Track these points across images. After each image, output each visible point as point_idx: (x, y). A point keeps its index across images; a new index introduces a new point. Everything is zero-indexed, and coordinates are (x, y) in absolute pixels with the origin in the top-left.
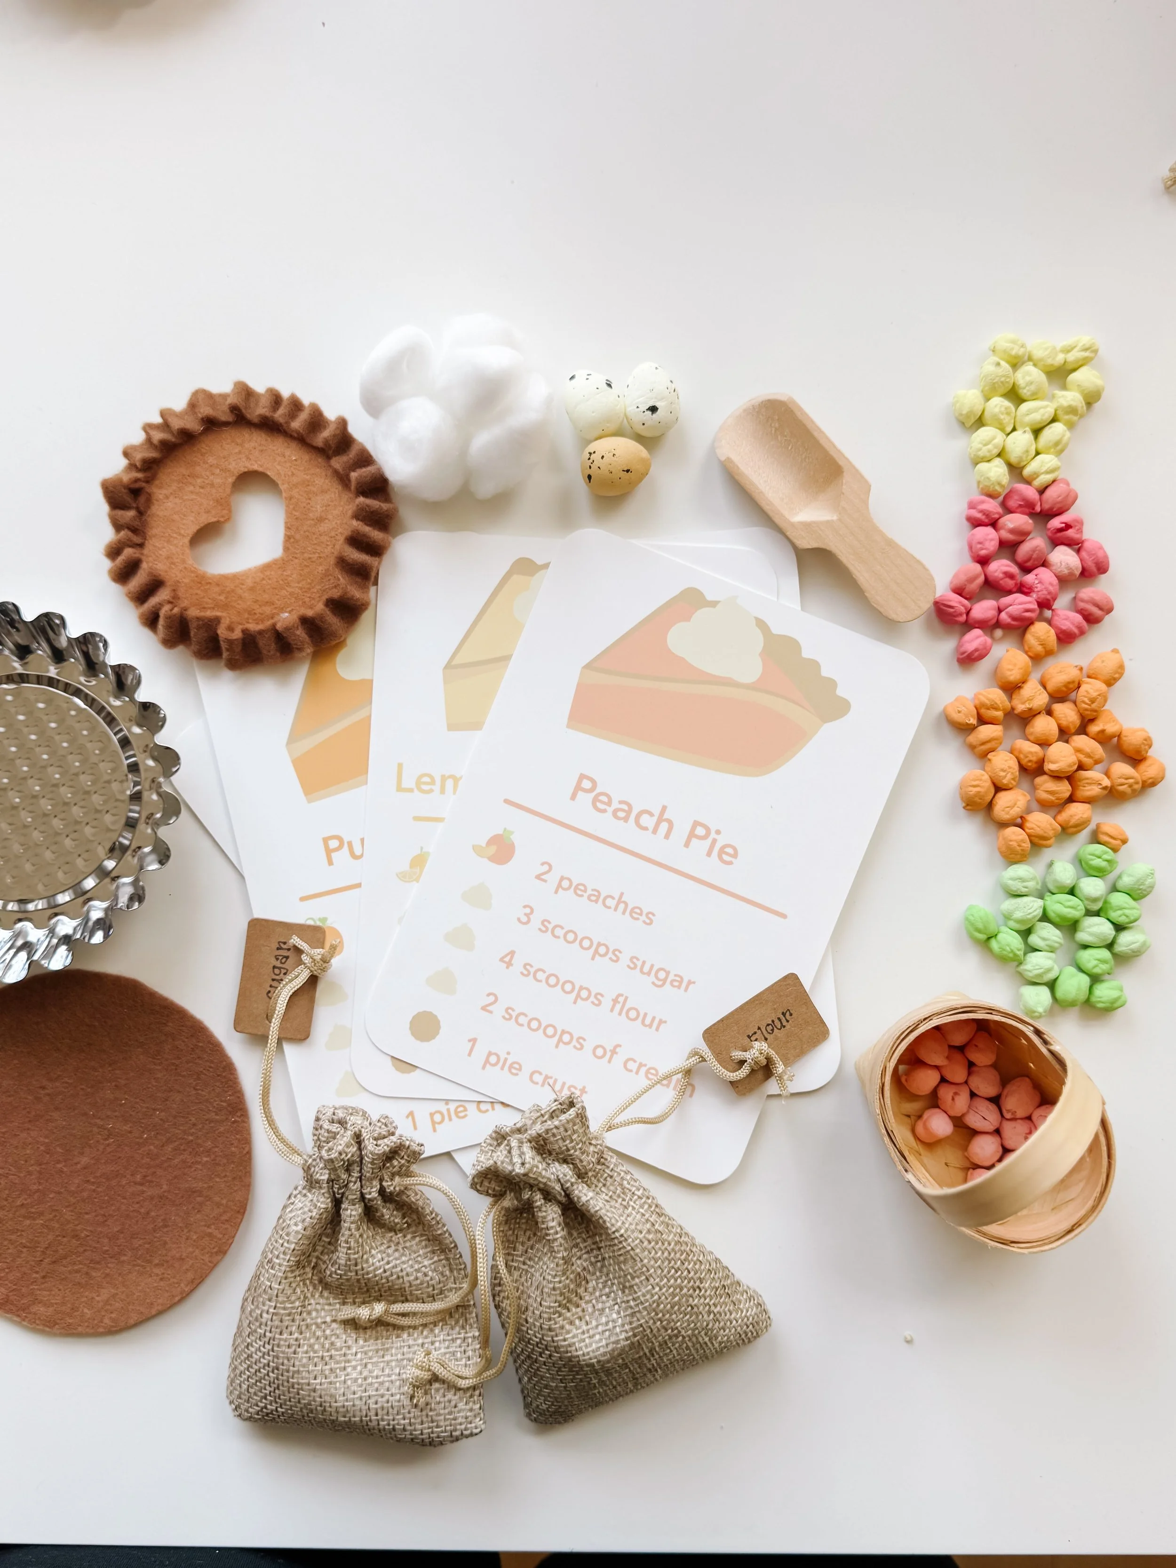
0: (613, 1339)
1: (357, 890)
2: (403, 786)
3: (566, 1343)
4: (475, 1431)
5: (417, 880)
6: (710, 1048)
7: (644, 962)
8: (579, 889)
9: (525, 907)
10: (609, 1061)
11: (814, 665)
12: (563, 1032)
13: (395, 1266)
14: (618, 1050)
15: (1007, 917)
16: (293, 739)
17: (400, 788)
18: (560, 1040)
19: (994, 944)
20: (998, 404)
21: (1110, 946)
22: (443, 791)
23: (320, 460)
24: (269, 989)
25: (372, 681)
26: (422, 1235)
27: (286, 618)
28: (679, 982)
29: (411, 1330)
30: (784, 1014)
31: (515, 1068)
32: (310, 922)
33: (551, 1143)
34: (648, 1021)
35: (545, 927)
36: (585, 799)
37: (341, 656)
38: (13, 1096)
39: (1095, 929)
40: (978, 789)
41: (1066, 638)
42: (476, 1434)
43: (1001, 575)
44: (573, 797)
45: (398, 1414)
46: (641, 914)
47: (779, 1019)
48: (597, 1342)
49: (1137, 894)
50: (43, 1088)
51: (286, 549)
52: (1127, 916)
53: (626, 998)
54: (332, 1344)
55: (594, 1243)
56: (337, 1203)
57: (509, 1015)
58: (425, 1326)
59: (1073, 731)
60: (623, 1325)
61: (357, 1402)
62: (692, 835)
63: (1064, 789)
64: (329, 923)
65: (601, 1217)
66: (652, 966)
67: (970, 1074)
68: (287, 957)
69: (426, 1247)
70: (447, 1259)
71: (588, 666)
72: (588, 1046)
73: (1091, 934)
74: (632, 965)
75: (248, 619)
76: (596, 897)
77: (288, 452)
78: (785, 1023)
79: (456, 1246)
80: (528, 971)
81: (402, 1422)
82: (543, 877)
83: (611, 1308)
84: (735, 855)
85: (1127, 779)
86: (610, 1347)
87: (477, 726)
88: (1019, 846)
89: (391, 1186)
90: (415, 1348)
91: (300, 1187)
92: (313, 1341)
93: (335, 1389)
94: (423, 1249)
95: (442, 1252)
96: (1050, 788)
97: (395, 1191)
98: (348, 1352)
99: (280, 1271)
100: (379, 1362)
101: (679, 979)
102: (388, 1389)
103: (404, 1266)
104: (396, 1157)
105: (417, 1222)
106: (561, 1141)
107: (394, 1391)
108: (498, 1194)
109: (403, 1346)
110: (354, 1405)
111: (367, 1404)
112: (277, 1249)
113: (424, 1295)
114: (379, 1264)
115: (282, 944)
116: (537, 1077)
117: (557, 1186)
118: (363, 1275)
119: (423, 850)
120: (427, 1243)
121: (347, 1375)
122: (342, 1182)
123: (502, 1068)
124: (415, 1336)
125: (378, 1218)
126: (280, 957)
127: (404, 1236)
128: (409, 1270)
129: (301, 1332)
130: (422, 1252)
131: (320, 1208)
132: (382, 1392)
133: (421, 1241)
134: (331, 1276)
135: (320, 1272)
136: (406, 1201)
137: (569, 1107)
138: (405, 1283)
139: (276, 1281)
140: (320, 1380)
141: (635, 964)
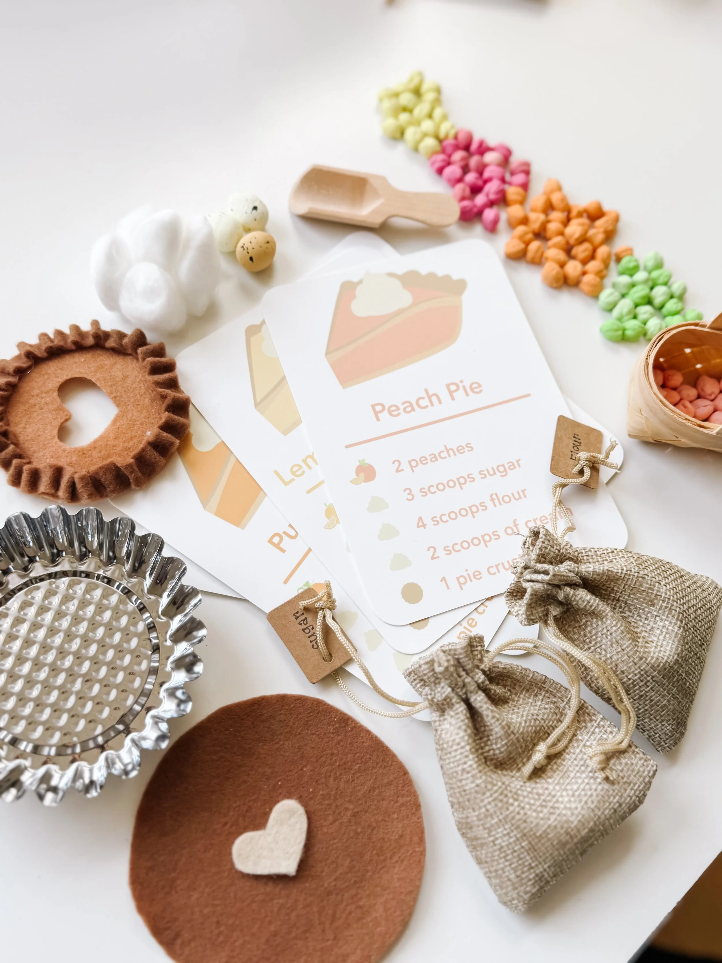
0: (673, 634)
1: (311, 553)
2: (287, 480)
3: (655, 659)
4: (655, 768)
5: (338, 522)
6: (560, 476)
7: (487, 470)
8: (423, 461)
9: (405, 491)
11: (432, 275)
12: (483, 537)
13: (527, 716)
14: (517, 522)
15: (620, 319)
16: (205, 503)
17: (286, 484)
18: (485, 542)
19: (628, 334)
20: (404, 117)
21: (672, 295)
22: (310, 468)
23: (98, 352)
24: (312, 644)
25: (223, 442)
26: (522, 692)
27: (150, 434)
28: (513, 466)
29: (567, 751)
30: (575, 437)
31: (477, 575)
32: (301, 591)
33: (548, 554)
34: (517, 496)
35: (424, 492)
36: (385, 415)
37: (194, 441)
38: (211, 848)
39: (659, 294)
41: (525, 186)
42: (656, 771)
44: (378, 419)
45: (609, 798)
46: (463, 448)
47: (575, 441)
48: (667, 646)
49: (659, 265)
50: (225, 824)
51: (118, 406)
52: (666, 278)
53: (496, 494)
54: (538, 794)
55: (613, 601)
56: (467, 702)
57: (448, 551)
58: (571, 741)
59: (566, 221)
60: (671, 623)
61: (583, 812)
62: (451, 393)
64: (311, 584)
65: (608, 570)
66: (493, 468)
67: (679, 393)
68: (306, 619)
69: (530, 695)
70: (547, 691)
71: (327, 353)
72: (501, 533)
73: (660, 297)
74: (483, 476)
75: (127, 454)
76: (435, 458)
77: (77, 360)
78: (579, 441)
79: (546, 677)
80: (436, 521)
81: (615, 800)
82: (399, 469)
83: (655, 623)
84: (480, 386)
85: (608, 223)
86: (676, 639)
87: (297, 422)
89: (485, 666)
90: (580, 757)
91: (437, 719)
92: (527, 800)
93: (565, 815)
94: (529, 698)
95: (541, 689)
96: (581, 251)
97: (490, 669)
98: (549, 791)
99: (474, 769)
100: (571, 781)
101: (511, 464)
102: (591, 789)
103: (532, 712)
104: (473, 649)
105: (513, 685)
106: (552, 549)
107: (594, 787)
108: (545, 613)
109: (572, 762)
110: (583, 816)
111: (589, 808)
112: (460, 759)
113: (555, 722)
114: (519, 720)
115: (297, 615)
116: (492, 570)
117: (572, 574)
118: (518, 732)
119: (327, 505)
120: (528, 693)
121: (562, 803)
122: (460, 684)
123: (471, 581)
124: (572, 751)
125: (493, 696)
126: (302, 622)
127: (514, 701)
128: (535, 712)
129: (516, 800)
130: (530, 700)
131: (462, 711)
132: (589, 793)
133: (525, 695)
134: (501, 753)
135: (492, 760)
136: (499, 672)
137: (536, 534)
138: (540, 722)
139: (477, 778)
140: (553, 818)
141: (484, 474)
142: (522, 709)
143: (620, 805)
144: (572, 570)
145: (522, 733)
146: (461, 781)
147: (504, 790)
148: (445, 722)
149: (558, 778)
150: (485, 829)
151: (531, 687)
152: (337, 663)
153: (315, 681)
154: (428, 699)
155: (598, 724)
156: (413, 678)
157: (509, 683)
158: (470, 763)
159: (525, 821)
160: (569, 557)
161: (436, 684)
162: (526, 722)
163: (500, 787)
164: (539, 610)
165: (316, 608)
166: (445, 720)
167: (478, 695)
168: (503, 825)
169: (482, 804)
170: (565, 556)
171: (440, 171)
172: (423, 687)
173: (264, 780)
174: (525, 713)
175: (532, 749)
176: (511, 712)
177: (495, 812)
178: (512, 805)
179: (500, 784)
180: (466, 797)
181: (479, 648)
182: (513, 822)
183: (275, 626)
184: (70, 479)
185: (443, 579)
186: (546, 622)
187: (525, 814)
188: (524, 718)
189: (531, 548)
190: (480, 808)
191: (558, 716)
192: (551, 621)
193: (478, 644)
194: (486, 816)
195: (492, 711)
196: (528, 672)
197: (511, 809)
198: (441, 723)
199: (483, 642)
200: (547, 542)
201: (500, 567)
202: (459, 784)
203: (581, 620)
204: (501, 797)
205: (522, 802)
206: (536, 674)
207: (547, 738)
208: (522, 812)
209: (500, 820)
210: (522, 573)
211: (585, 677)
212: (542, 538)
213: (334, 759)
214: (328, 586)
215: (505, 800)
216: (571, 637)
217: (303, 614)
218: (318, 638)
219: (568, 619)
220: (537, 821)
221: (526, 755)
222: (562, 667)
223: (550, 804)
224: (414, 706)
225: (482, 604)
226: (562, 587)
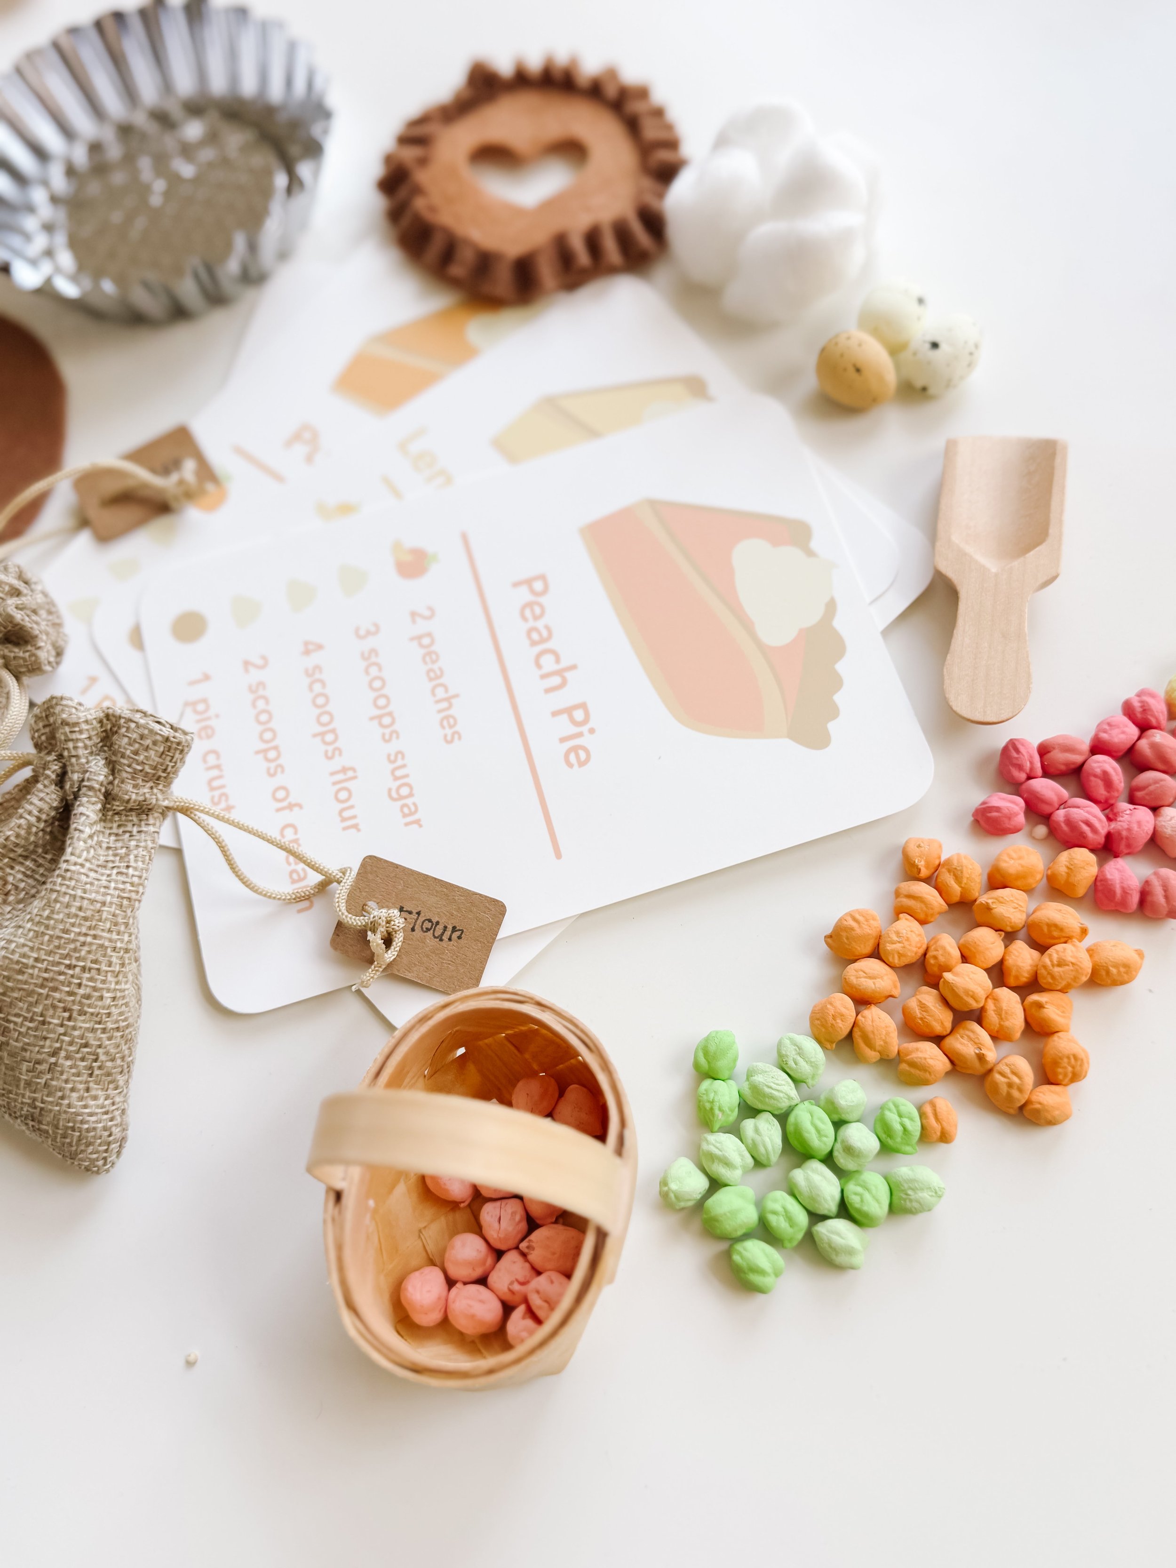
1: (277, 482)
5: (327, 520)
6: (359, 874)
7: (404, 766)
8: (430, 656)
9: (375, 624)
10: (278, 810)
11: (837, 683)
12: (276, 748)
14: (296, 809)
15: (748, 1076)
17: (401, 445)
18: (266, 751)
19: (706, 1084)
21: (816, 1217)
22: (428, 480)
23: (639, 170)
25: (482, 355)
28: (409, 812)
30: (454, 929)
34: (346, 814)
35: (369, 656)
36: (524, 595)
37: (483, 316)
39: (816, 1178)
40: (854, 924)
41: (1103, 896)
43: (1098, 771)
44: (516, 585)
46: (451, 727)
47: (445, 927)
52: (862, 1201)
53: (355, 778)
57: (256, 688)
59: (1012, 982)
62: (568, 711)
63: (941, 1019)
66: (407, 776)
71: (654, 504)
72: (279, 780)
73: (807, 1179)
74: (392, 758)
76: (435, 676)
78: (445, 937)
80: (313, 674)
82: (416, 617)
84: (582, 764)
85: (1014, 1073)
87: (513, 458)
88: (834, 1017)
101: (413, 809)
119: (359, 505)
141: (396, 759)
183: (167, 435)
201: (215, 773)
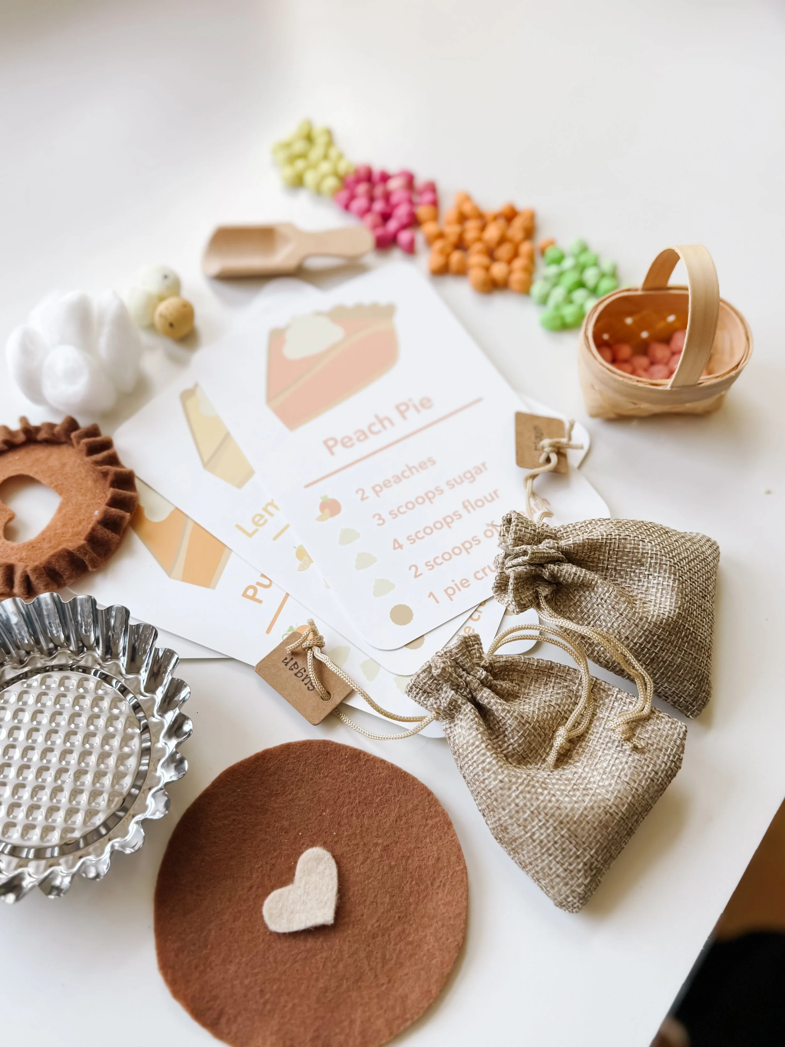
0: (670, 588)
1: (289, 598)
3: (655, 617)
4: (684, 729)
5: (311, 561)
6: (528, 468)
7: (454, 479)
8: (387, 484)
9: (374, 517)
11: (359, 305)
12: (463, 545)
13: (540, 704)
15: (557, 307)
16: (169, 572)
17: (250, 535)
18: (466, 549)
19: (567, 319)
20: (300, 164)
21: (604, 275)
22: (272, 515)
23: (31, 447)
24: (307, 686)
25: (177, 509)
26: (531, 683)
27: (97, 513)
28: (479, 470)
29: (589, 731)
30: (535, 429)
31: (465, 583)
32: (285, 637)
34: (489, 498)
35: (394, 514)
36: (338, 449)
37: (147, 514)
38: (240, 916)
41: (435, 203)
42: (686, 731)
43: (380, 209)
44: (333, 453)
45: (643, 768)
46: (425, 464)
48: (666, 601)
49: (584, 249)
50: (251, 888)
51: (61, 494)
52: (593, 260)
53: (468, 501)
54: (568, 779)
55: (602, 571)
56: (474, 701)
57: (430, 566)
58: (591, 722)
59: (483, 226)
60: (664, 578)
61: (618, 787)
62: (402, 413)
64: (295, 628)
66: (459, 477)
67: (632, 363)
68: (296, 663)
69: (540, 685)
70: (556, 677)
71: (269, 400)
75: (78, 538)
76: (398, 479)
79: (551, 662)
80: (412, 540)
81: (649, 769)
82: (364, 497)
83: (649, 582)
84: (430, 400)
86: (674, 593)
87: (251, 473)
89: (485, 662)
90: (604, 734)
91: (448, 726)
92: (556, 786)
93: (599, 794)
94: (540, 688)
95: (550, 677)
96: (504, 251)
97: (490, 664)
98: (579, 775)
99: (494, 765)
100: (599, 759)
101: (477, 469)
102: (621, 763)
103: (544, 699)
104: (470, 649)
105: (520, 679)
106: (527, 530)
107: (624, 760)
108: (534, 595)
109: (598, 741)
110: (619, 791)
111: (623, 782)
112: (478, 759)
113: (571, 706)
114: (532, 709)
115: (286, 661)
116: (479, 575)
117: (553, 551)
118: (532, 720)
119: (297, 547)
120: (538, 683)
121: (594, 783)
122: (463, 684)
123: (460, 590)
124: (595, 731)
125: (501, 692)
126: (293, 667)
127: (524, 694)
128: (548, 698)
129: (546, 789)
130: (542, 690)
131: (470, 711)
132: (620, 767)
133: (535, 686)
134: (520, 745)
135: (513, 755)
136: (502, 666)
137: (509, 521)
138: (554, 708)
139: (499, 774)
140: (587, 799)
141: (451, 485)
142: (533, 699)
143: (656, 773)
144: (551, 546)
145: (537, 721)
146: (483, 782)
147: (530, 781)
148: (456, 728)
149: (585, 761)
150: (519, 826)
151: (539, 676)
152: (336, 699)
153: (316, 723)
154: (434, 708)
155: (616, 698)
156: (415, 693)
157: (515, 677)
158: (488, 760)
159: (558, 808)
160: (547, 536)
161: (438, 690)
162: (539, 709)
163: (525, 779)
164: (528, 594)
165: (304, 649)
166: (455, 725)
167: (483, 691)
168: (537, 816)
169: (509, 800)
170: (542, 535)
171: (347, 207)
172: (427, 699)
173: (283, 834)
174: (537, 702)
175: (552, 738)
176: (523, 703)
177: (525, 805)
178: (542, 794)
179: (524, 776)
180: (493, 797)
181: (476, 646)
182: (546, 811)
183: (265, 677)
184: (23, 574)
185: (431, 594)
186: (538, 606)
187: (558, 801)
188: (537, 706)
189: (506, 535)
190: (509, 804)
191: (573, 699)
192: (543, 604)
193: (474, 643)
194: (517, 812)
195: (501, 704)
196: (532, 660)
197: (541, 798)
198: (452, 729)
199: (479, 640)
200: (520, 525)
201: (487, 570)
202: (483, 786)
203: (574, 597)
204: (527, 789)
205: (551, 789)
206: (541, 661)
207: (566, 722)
208: (553, 799)
209: (532, 812)
210: (503, 563)
211: (592, 653)
212: (514, 521)
213: (352, 796)
214: (312, 623)
215: (533, 790)
216: (568, 617)
217: (292, 659)
218: (312, 678)
219: (561, 600)
220: (571, 805)
221: (548, 744)
222: (565, 648)
223: (583, 786)
224: (421, 721)
225: (476, 610)
226: (545, 565)
